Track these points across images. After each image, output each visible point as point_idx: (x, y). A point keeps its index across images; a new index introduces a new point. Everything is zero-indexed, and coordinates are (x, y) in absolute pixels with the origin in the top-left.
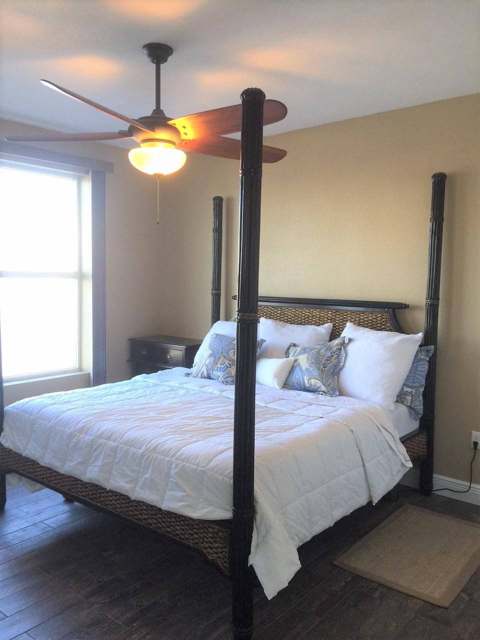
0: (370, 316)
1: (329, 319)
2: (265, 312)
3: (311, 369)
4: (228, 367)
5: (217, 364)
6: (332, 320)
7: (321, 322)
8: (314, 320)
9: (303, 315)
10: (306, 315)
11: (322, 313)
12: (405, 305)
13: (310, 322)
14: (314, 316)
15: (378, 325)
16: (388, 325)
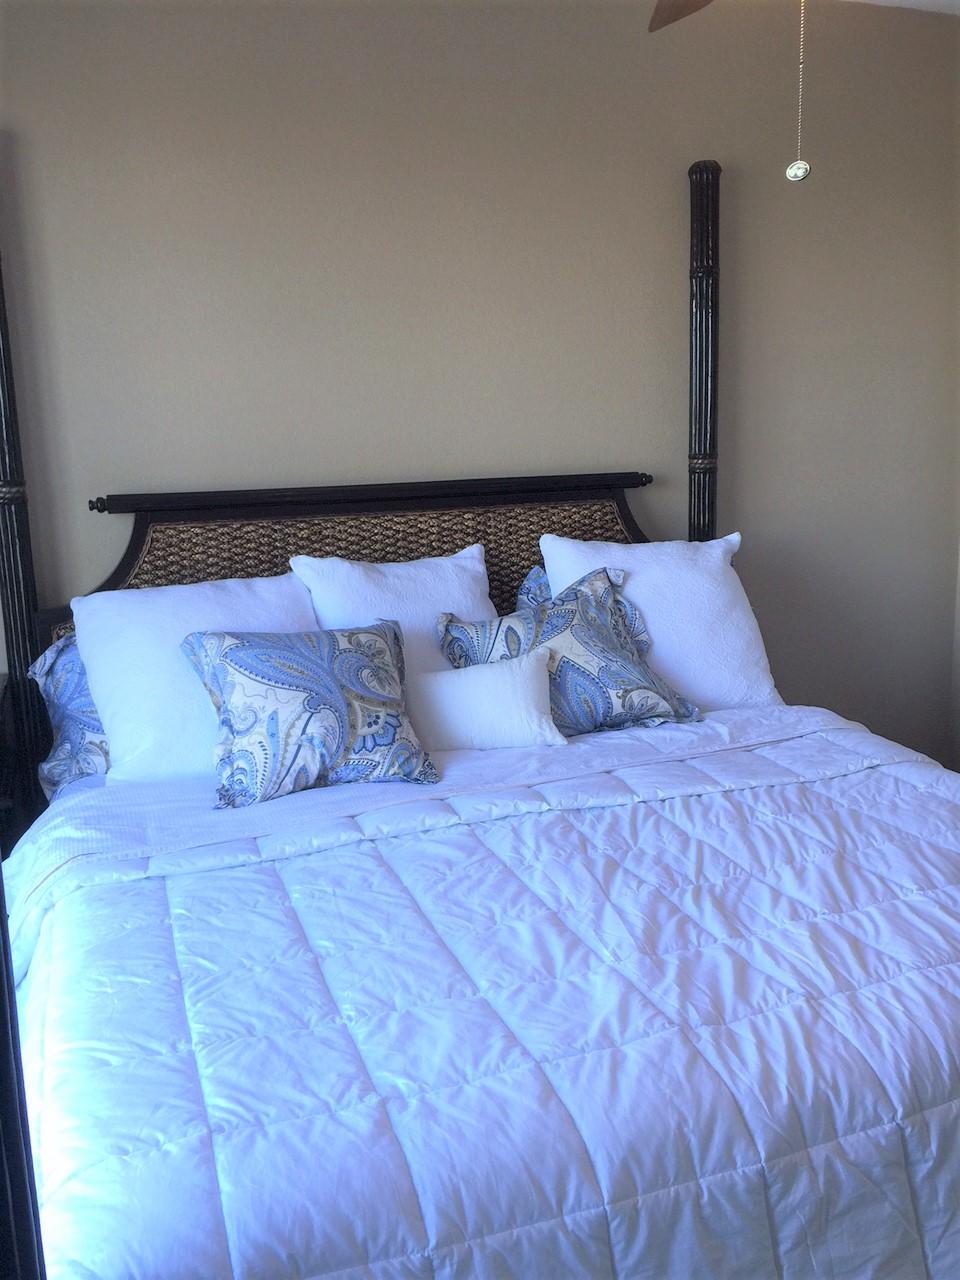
0: (575, 513)
1: (468, 534)
2: (249, 541)
3: (614, 667)
4: (395, 728)
5: (353, 726)
6: (478, 536)
7: (445, 547)
8: (424, 541)
9: (390, 533)
10: (398, 532)
11: (444, 521)
12: (644, 475)
13: (412, 551)
14: (421, 530)
15: (596, 532)
16: (617, 527)
